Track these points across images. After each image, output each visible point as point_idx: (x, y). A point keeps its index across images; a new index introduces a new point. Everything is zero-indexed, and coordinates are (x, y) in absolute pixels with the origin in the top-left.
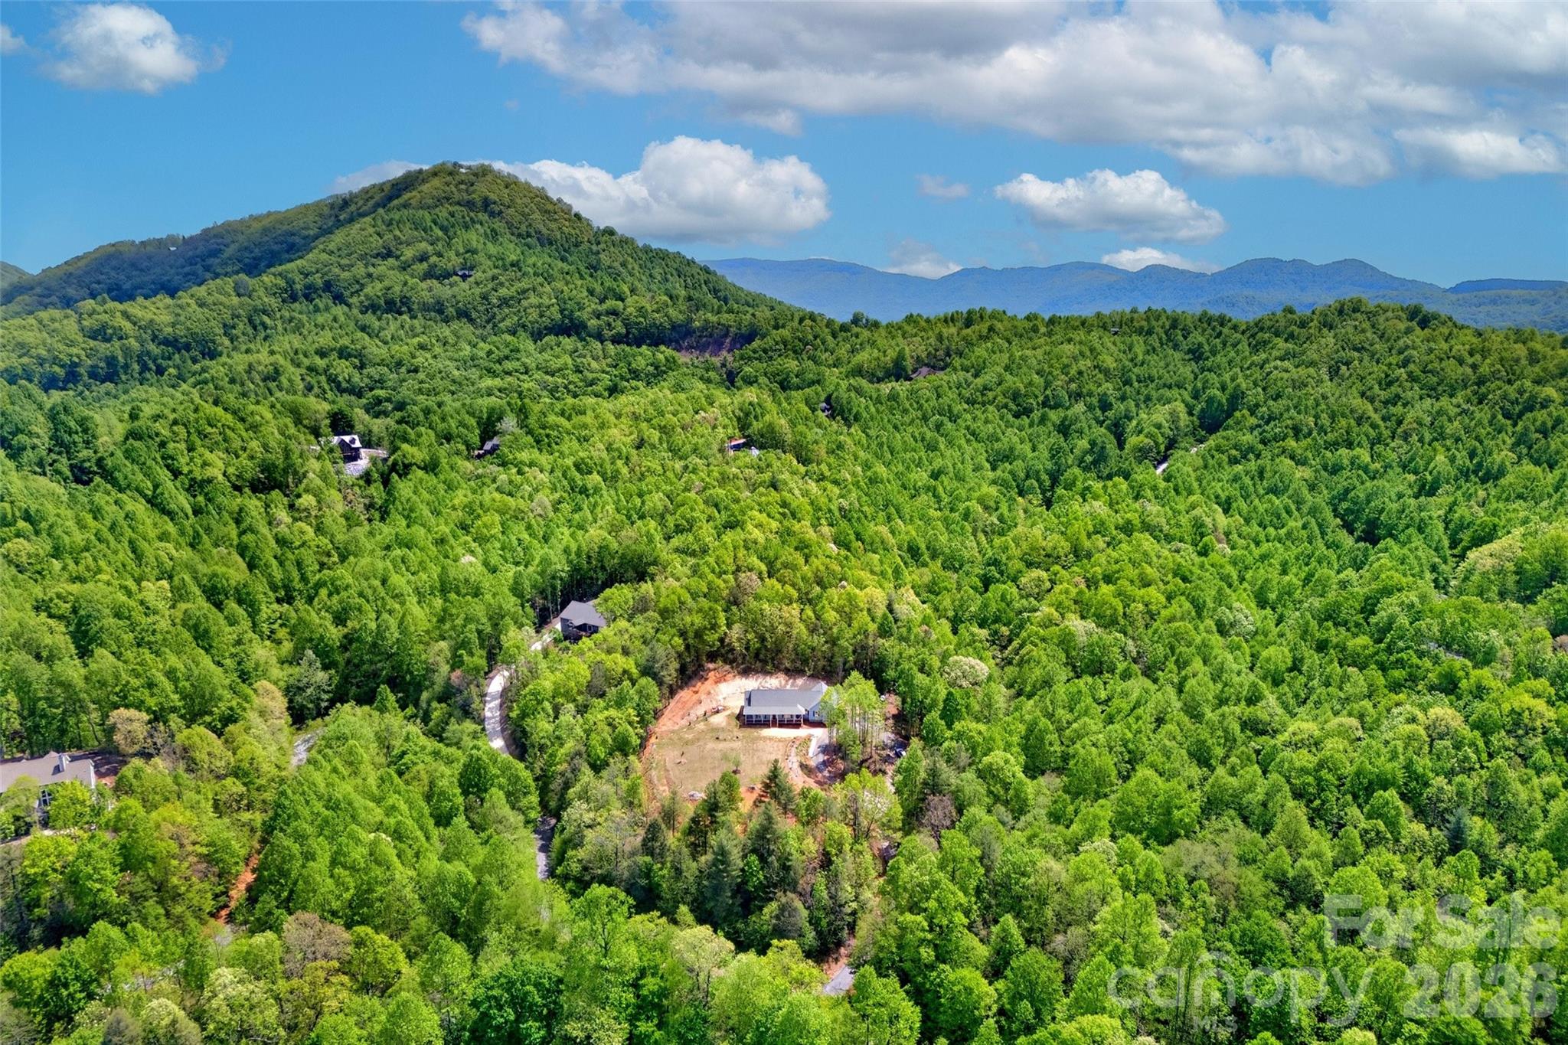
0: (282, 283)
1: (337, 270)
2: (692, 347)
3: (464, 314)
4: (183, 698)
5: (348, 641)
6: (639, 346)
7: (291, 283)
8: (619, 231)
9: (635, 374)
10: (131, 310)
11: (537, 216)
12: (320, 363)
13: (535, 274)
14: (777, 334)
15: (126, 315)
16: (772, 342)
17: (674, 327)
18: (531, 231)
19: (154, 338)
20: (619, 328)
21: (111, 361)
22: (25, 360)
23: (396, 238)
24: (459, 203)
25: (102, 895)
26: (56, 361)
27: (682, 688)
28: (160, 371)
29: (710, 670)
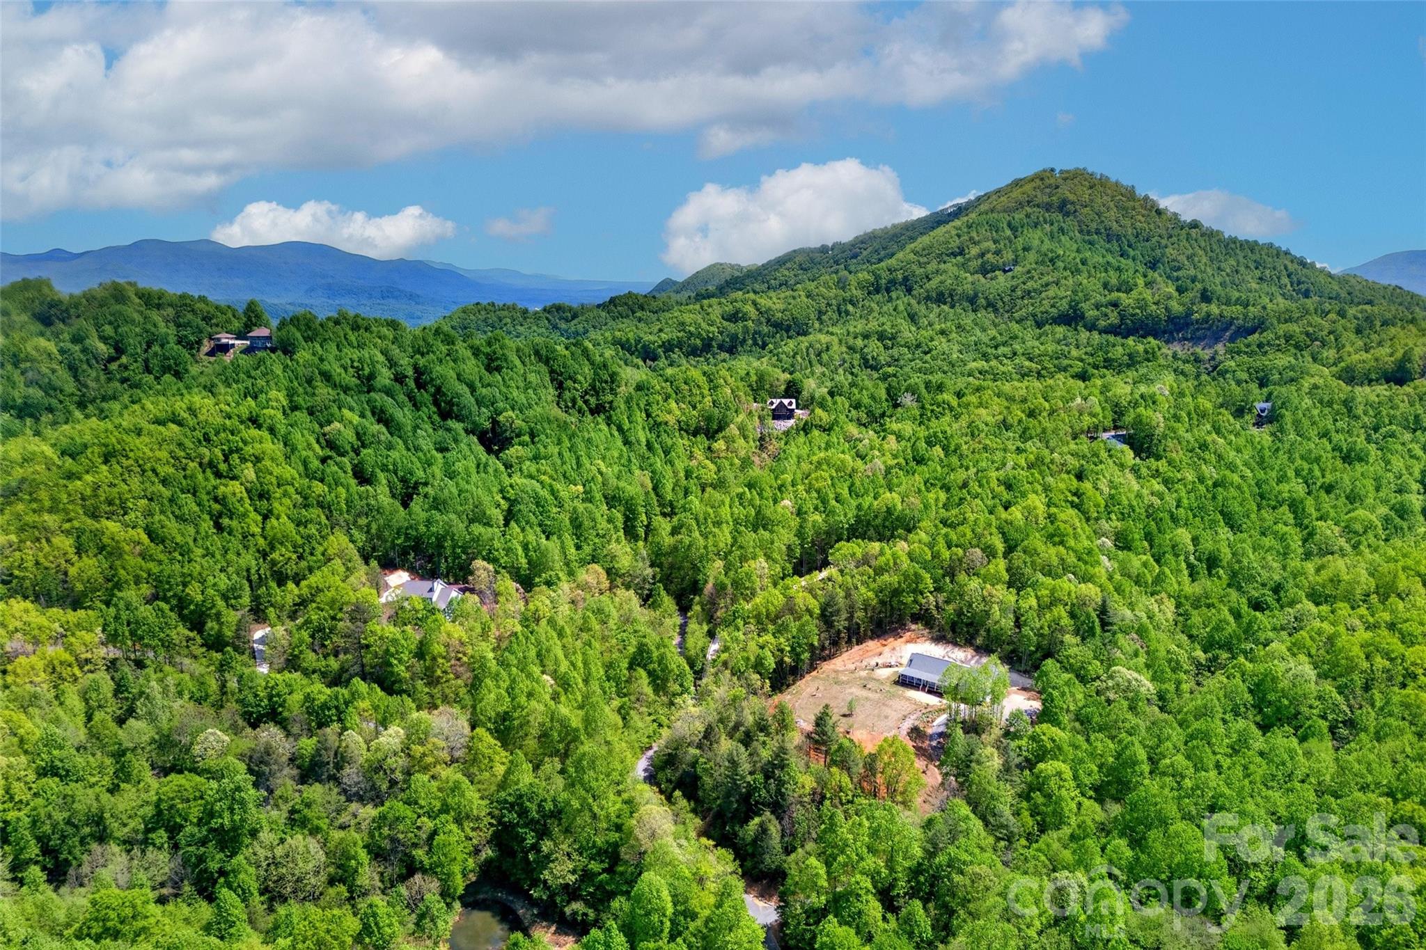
0: (872, 279)
1: (914, 267)
2: (1186, 339)
3: (991, 305)
4: (529, 563)
5: (675, 549)
6: (1126, 337)
7: (877, 277)
8: (1206, 223)
9: (1108, 363)
10: (759, 300)
11: (1113, 213)
12: (859, 343)
13: (1065, 269)
14: (1282, 329)
15: (755, 303)
16: (1272, 336)
17: (1172, 319)
18: (1101, 227)
19: (768, 320)
20: (1114, 318)
21: (734, 337)
22: (682, 334)
23: (971, 239)
24: (1038, 206)
25: (396, 670)
26: (699, 336)
27: (872, 638)
28: (763, 347)
29: (909, 630)
